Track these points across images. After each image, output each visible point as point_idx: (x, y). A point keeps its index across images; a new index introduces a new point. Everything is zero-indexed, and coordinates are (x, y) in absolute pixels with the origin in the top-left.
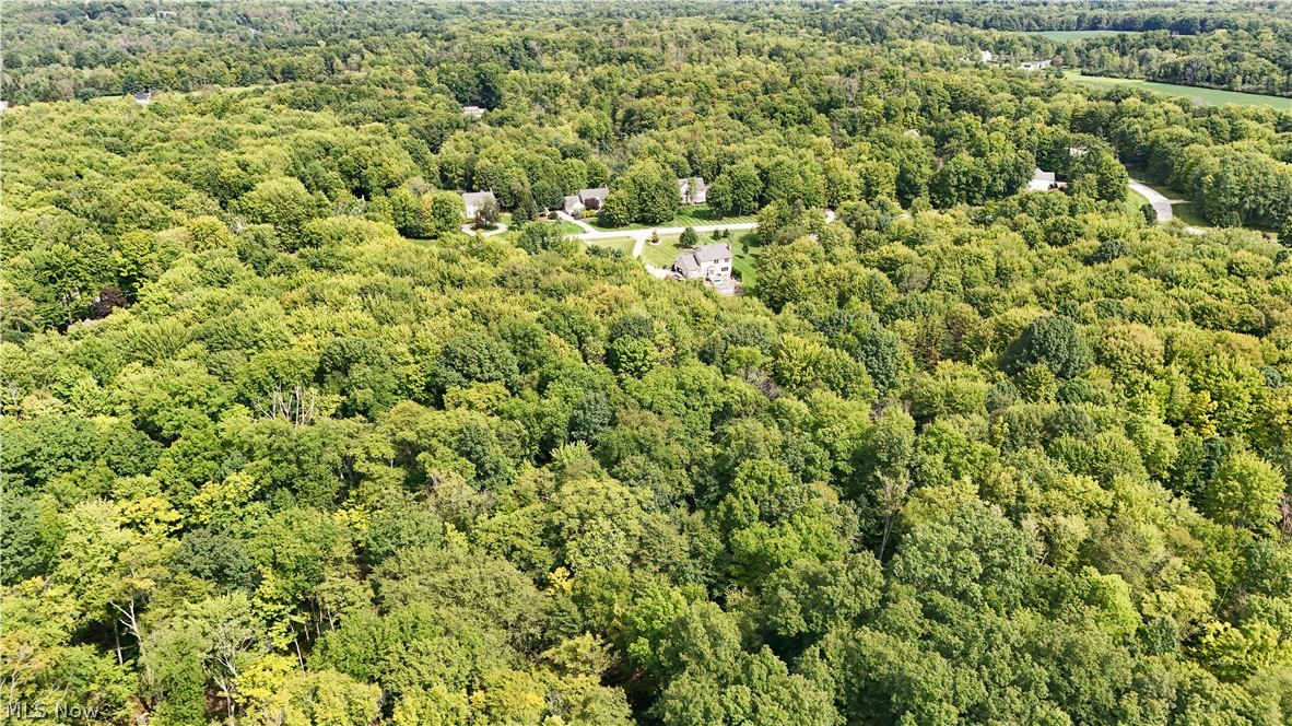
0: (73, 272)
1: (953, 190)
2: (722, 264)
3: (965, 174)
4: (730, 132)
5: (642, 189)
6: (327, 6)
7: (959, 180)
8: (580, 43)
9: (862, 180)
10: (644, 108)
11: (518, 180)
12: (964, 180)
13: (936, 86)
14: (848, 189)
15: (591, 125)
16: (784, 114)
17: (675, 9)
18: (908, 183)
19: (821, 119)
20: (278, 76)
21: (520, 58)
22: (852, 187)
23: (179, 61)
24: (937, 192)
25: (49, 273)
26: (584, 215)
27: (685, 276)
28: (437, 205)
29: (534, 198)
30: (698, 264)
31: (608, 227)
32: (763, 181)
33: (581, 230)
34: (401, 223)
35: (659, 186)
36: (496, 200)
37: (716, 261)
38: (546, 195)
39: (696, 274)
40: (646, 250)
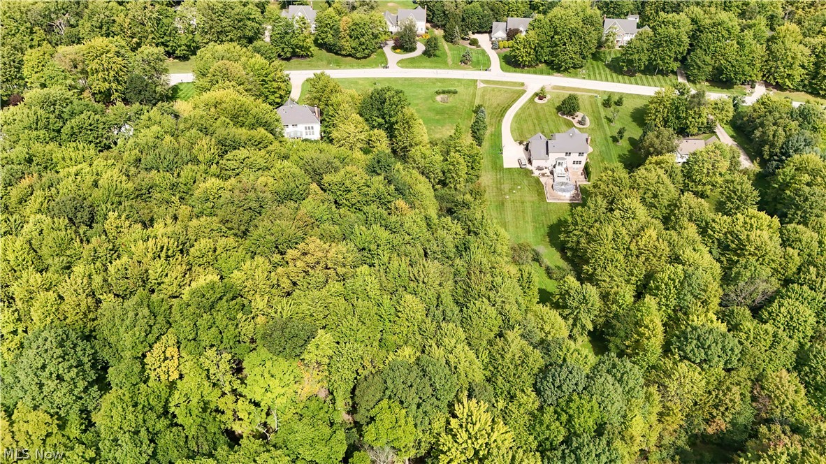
2: (575, 157)
5: (556, 33)
9: (813, 59)
22: (796, 66)
26: (502, 44)
27: (530, 161)
28: (354, 27)
29: (463, 20)
30: (547, 154)
31: (515, 67)
32: (694, 37)
33: (486, 66)
34: (323, 39)
35: (573, 32)
36: (428, 15)
37: (568, 154)
38: (475, 19)
39: (542, 163)
40: (523, 109)
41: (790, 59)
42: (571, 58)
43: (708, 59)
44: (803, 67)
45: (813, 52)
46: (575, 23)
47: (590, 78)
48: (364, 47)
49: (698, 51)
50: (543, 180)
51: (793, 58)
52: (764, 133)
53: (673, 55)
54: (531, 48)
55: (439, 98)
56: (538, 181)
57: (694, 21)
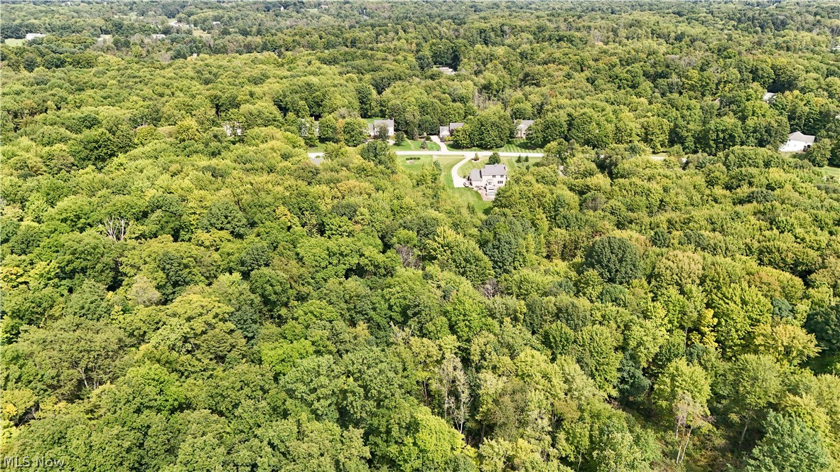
0: (105, 145)
1: (712, 142)
2: (498, 178)
3: (723, 131)
4: (579, 91)
5: (482, 125)
6: (416, 3)
7: (718, 135)
8: (538, 28)
9: (643, 130)
10: (536, 72)
11: (412, 114)
12: (721, 135)
13: (764, 65)
14: (630, 135)
15: (492, 82)
16: (621, 80)
17: (641, 6)
18: (677, 134)
19: (646, 85)
20: (349, 44)
21: (490, 37)
22: (634, 135)
23: (296, 34)
24: (700, 143)
25: (94, 144)
26: (447, 139)
27: (471, 184)
28: (346, 125)
29: (420, 126)
30: (481, 177)
31: (457, 149)
32: (570, 125)
33: (439, 149)
34: (324, 135)
35: (493, 124)
36: (395, 126)
37: (494, 176)
38: (427, 125)
39: (478, 184)
40: (465, 165)
41: (629, 131)
42: (493, 140)
43: (580, 135)
44: (638, 135)
45: (643, 127)
46: (495, 119)
47: (507, 151)
48: (354, 139)
49: (573, 130)
50: (480, 192)
51: (631, 130)
52: (611, 160)
53: (558, 133)
54: (466, 134)
55: (408, 161)
56: (477, 192)
57: (569, 115)
